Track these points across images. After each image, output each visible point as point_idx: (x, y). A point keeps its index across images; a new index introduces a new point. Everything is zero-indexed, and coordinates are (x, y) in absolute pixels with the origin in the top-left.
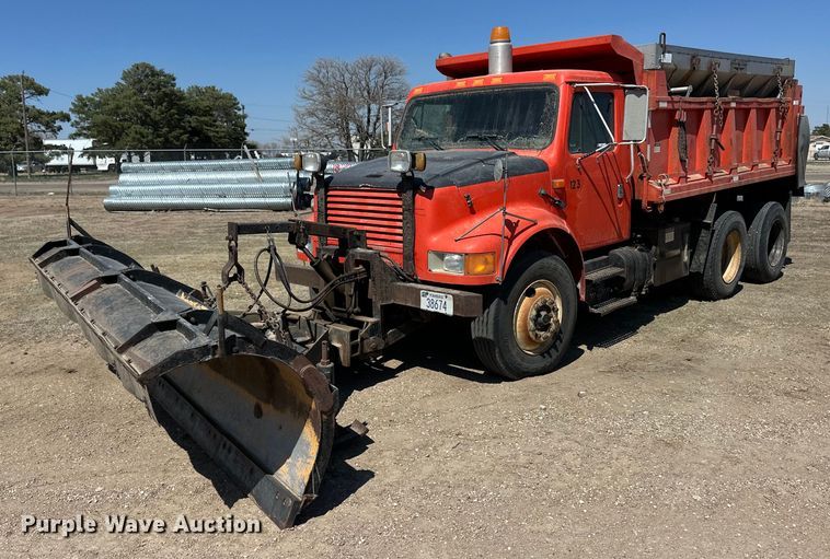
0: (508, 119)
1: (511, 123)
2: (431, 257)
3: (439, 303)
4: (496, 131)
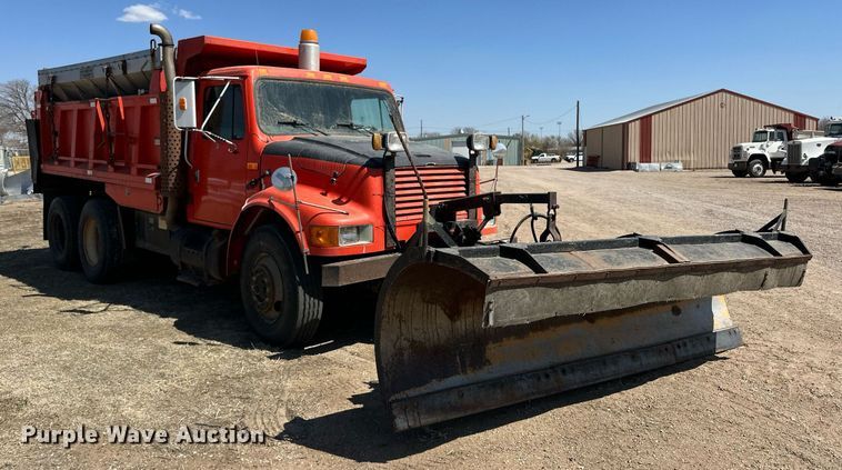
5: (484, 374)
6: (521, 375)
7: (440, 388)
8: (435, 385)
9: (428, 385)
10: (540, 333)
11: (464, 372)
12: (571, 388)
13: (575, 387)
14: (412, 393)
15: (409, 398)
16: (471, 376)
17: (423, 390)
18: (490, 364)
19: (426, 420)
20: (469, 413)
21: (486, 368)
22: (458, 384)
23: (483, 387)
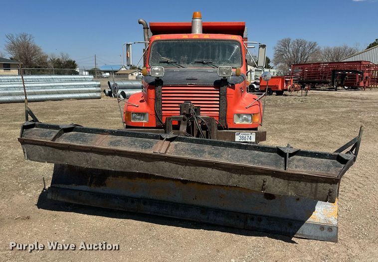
0: (216, 54)
1: (218, 57)
2: (235, 116)
3: (247, 137)
4: (211, 60)
5: (100, 189)
6: (116, 197)
7: (75, 189)
8: (73, 187)
9: (70, 186)
10: (143, 179)
11: (90, 185)
12: (146, 213)
13: (149, 213)
14: (62, 186)
15: (59, 188)
16: (93, 188)
17: (67, 187)
18: (106, 186)
19: (60, 199)
20: (81, 203)
21: (102, 187)
22: (85, 190)
23: (93, 194)
